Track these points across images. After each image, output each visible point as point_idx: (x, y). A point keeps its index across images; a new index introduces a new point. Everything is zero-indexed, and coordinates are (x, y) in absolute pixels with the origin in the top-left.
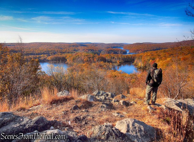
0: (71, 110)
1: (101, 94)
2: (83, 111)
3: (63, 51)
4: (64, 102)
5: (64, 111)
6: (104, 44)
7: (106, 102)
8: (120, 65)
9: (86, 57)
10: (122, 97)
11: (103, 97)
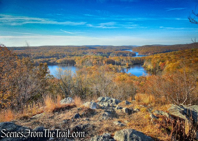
0: (72, 118)
1: (105, 100)
2: (84, 120)
3: (72, 54)
4: (66, 110)
5: (65, 120)
6: (113, 46)
7: (108, 110)
8: (129, 68)
9: (95, 59)
10: (126, 103)
11: (106, 104)
